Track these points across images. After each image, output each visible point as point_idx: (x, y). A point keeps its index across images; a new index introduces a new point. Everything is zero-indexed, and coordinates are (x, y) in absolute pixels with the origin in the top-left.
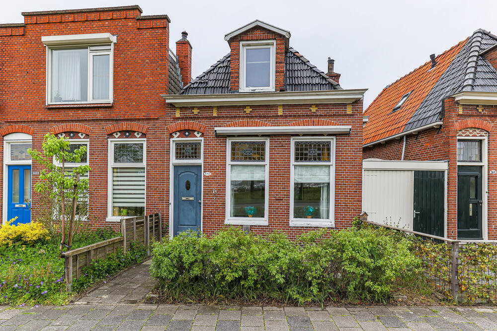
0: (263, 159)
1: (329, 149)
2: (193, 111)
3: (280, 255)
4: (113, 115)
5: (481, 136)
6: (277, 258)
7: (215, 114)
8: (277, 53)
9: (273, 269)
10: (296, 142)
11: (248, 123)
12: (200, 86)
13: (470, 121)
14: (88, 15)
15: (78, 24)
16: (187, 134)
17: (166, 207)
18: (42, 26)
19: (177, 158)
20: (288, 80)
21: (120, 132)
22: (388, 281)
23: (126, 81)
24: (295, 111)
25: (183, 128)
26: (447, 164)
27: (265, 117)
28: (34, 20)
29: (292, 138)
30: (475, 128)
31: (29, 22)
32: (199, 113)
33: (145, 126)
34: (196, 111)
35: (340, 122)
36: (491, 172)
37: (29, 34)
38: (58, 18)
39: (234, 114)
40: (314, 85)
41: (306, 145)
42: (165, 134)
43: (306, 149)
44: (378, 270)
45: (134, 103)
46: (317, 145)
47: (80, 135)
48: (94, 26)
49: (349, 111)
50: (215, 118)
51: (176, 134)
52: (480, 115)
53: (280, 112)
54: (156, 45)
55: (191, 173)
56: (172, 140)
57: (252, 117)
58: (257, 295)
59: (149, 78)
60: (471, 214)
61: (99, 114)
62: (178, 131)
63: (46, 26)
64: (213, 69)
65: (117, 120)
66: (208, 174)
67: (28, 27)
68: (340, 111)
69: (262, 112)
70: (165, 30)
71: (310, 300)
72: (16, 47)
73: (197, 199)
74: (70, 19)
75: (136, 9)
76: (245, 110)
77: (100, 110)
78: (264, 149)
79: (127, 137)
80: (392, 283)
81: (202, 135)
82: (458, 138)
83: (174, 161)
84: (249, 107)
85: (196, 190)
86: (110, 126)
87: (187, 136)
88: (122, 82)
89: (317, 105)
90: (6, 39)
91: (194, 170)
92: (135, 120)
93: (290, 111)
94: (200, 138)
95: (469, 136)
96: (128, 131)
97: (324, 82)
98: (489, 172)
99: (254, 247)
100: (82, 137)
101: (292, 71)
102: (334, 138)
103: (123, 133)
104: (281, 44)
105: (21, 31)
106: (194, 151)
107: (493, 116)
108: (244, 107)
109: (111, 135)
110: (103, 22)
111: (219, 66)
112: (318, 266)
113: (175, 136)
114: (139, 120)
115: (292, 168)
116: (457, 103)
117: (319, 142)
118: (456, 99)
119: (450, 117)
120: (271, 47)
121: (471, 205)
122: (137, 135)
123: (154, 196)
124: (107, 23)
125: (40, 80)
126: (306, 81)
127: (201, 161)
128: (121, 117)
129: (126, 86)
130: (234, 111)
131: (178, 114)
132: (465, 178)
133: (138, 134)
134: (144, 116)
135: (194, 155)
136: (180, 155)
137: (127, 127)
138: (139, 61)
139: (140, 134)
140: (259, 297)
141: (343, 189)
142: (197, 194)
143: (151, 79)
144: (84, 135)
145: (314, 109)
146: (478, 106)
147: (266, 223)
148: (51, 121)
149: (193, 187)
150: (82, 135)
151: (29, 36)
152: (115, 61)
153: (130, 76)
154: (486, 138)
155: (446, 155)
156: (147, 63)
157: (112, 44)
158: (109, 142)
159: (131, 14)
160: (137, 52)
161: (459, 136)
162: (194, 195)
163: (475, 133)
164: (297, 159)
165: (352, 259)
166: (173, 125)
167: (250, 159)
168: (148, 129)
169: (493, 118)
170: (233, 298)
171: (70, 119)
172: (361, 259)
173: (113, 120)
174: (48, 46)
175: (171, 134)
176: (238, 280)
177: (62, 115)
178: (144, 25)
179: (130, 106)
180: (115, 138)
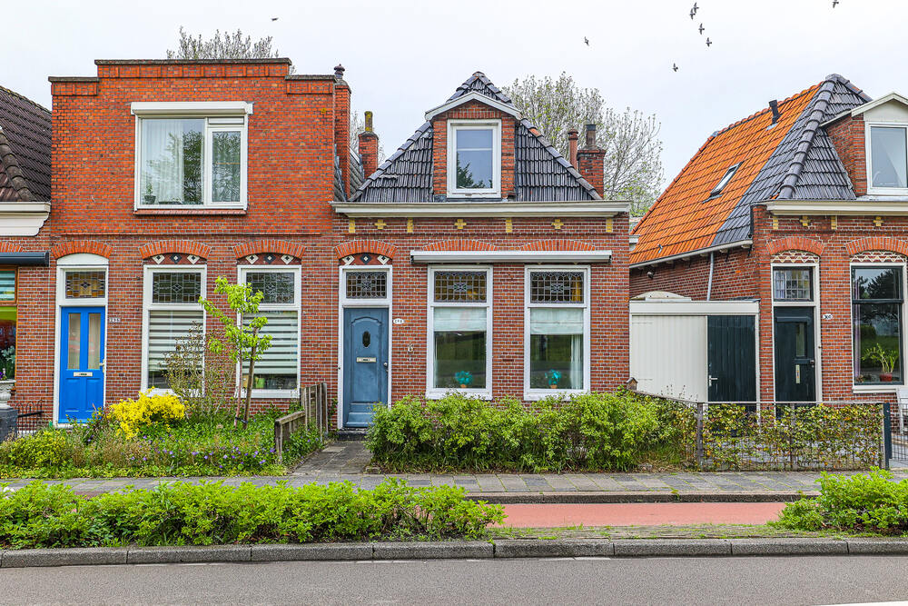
0: (483, 299)
1: (581, 284)
2: (376, 224)
3: (514, 419)
4: (246, 227)
5: (809, 262)
6: (511, 423)
7: (410, 230)
8: (503, 140)
9: (507, 434)
10: (532, 273)
11: (460, 244)
12: (387, 184)
13: (790, 241)
14: (206, 68)
15: (189, 81)
16: (366, 259)
17: (333, 373)
18: (128, 82)
19: (348, 296)
20: (520, 178)
21: (257, 255)
22: (629, 446)
23: (269, 175)
24: (531, 228)
25: (360, 251)
26: (757, 304)
27: (485, 235)
28: (115, 72)
29: (526, 267)
30: (798, 250)
31: (106, 75)
32: (385, 227)
33: (299, 246)
34: (380, 225)
35: (596, 245)
36: (824, 317)
37: (106, 93)
38: (154, 72)
39: (439, 230)
40: (559, 188)
41: (548, 278)
42: (330, 259)
43: (548, 284)
44: (619, 434)
45: (281, 210)
46: (562, 277)
47: (189, 258)
48: (216, 86)
49: (609, 228)
50: (410, 235)
51: (348, 259)
52: (804, 232)
53: (509, 228)
54: (317, 120)
55: (371, 320)
56: (341, 268)
57: (467, 235)
58: (490, 465)
59: (305, 171)
60: (798, 381)
61: (223, 227)
62: (353, 255)
63: (134, 82)
64: (403, 154)
65: (253, 236)
66: (399, 321)
67: (104, 82)
68: (597, 228)
69: (483, 228)
70: (330, 98)
71: (546, 469)
72: (82, 114)
73: (380, 361)
74: (176, 73)
75: (286, 62)
76: (456, 224)
77: (226, 219)
78: (484, 284)
79: (269, 263)
80: (633, 447)
81: (390, 262)
82: (773, 265)
83: (344, 301)
84: (462, 220)
85: (380, 346)
86: (241, 246)
87: (366, 263)
88: (262, 176)
89: (562, 219)
90: (65, 100)
91: (376, 315)
92: (282, 236)
93: (523, 228)
94: (387, 266)
95: (790, 262)
96: (271, 254)
97: (573, 184)
98: (821, 317)
99: (485, 412)
100: (194, 262)
101: (525, 161)
102: (589, 267)
103: (263, 257)
104: (509, 127)
105: (91, 89)
106: (376, 285)
107: (824, 232)
108: (455, 220)
109: (242, 260)
110: (230, 81)
111: (412, 148)
112: (554, 430)
113: (348, 262)
114: (289, 236)
115: (527, 312)
116: (770, 213)
117: (566, 273)
118: (769, 208)
119: (760, 235)
120: (494, 128)
121: (798, 367)
122: (285, 261)
123: (314, 356)
124: (236, 82)
125: (124, 169)
126: (546, 181)
127: (387, 301)
128: (259, 231)
129: (269, 182)
130: (439, 227)
131: (352, 229)
132: (787, 325)
133: (287, 258)
134: (298, 231)
135: (376, 291)
136: (353, 291)
137: (269, 247)
138: (290, 144)
139: (291, 259)
140: (491, 467)
141: (603, 344)
142: (380, 353)
143: (309, 172)
144: (197, 259)
145: (558, 225)
146: (801, 217)
147: (490, 397)
148: (143, 236)
149: (374, 342)
150: (193, 258)
151: (105, 97)
152: (249, 142)
153: (275, 167)
154: (816, 265)
155: (756, 291)
156: (303, 148)
157: (246, 117)
158: (239, 270)
159: (276, 70)
160: (286, 129)
161: (775, 262)
162: (377, 353)
163: (799, 258)
164: (533, 299)
165: (591, 423)
166: (345, 246)
167: (464, 298)
168: (304, 250)
169: (825, 235)
170: (464, 468)
171: (174, 233)
172: (599, 422)
173: (246, 236)
174: (138, 115)
175: (340, 260)
176: (469, 446)
177: (162, 227)
178: (297, 88)
179: (273, 214)
180: (249, 264)
